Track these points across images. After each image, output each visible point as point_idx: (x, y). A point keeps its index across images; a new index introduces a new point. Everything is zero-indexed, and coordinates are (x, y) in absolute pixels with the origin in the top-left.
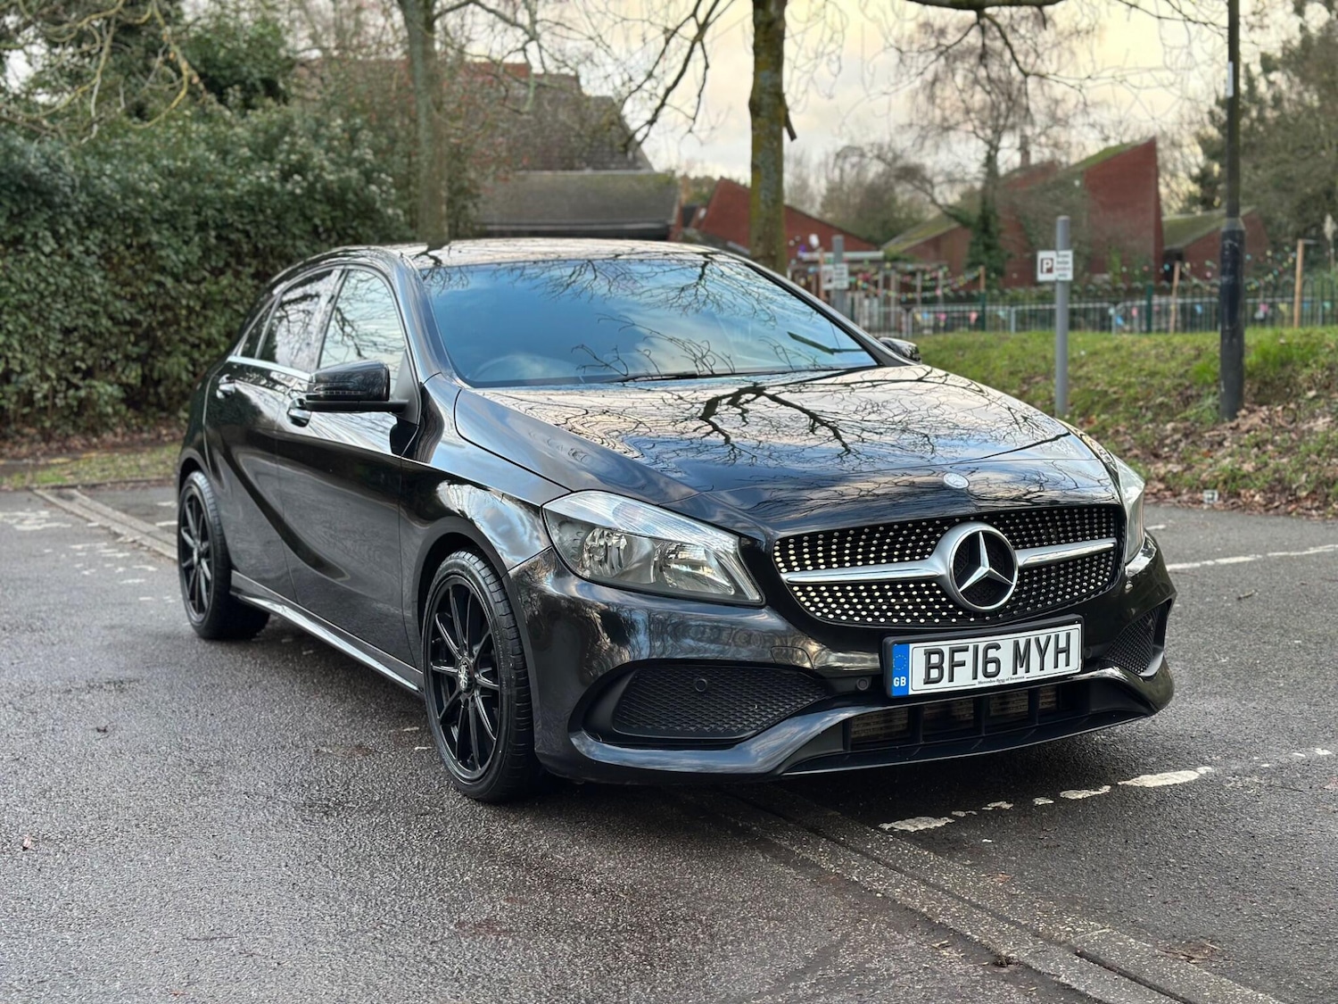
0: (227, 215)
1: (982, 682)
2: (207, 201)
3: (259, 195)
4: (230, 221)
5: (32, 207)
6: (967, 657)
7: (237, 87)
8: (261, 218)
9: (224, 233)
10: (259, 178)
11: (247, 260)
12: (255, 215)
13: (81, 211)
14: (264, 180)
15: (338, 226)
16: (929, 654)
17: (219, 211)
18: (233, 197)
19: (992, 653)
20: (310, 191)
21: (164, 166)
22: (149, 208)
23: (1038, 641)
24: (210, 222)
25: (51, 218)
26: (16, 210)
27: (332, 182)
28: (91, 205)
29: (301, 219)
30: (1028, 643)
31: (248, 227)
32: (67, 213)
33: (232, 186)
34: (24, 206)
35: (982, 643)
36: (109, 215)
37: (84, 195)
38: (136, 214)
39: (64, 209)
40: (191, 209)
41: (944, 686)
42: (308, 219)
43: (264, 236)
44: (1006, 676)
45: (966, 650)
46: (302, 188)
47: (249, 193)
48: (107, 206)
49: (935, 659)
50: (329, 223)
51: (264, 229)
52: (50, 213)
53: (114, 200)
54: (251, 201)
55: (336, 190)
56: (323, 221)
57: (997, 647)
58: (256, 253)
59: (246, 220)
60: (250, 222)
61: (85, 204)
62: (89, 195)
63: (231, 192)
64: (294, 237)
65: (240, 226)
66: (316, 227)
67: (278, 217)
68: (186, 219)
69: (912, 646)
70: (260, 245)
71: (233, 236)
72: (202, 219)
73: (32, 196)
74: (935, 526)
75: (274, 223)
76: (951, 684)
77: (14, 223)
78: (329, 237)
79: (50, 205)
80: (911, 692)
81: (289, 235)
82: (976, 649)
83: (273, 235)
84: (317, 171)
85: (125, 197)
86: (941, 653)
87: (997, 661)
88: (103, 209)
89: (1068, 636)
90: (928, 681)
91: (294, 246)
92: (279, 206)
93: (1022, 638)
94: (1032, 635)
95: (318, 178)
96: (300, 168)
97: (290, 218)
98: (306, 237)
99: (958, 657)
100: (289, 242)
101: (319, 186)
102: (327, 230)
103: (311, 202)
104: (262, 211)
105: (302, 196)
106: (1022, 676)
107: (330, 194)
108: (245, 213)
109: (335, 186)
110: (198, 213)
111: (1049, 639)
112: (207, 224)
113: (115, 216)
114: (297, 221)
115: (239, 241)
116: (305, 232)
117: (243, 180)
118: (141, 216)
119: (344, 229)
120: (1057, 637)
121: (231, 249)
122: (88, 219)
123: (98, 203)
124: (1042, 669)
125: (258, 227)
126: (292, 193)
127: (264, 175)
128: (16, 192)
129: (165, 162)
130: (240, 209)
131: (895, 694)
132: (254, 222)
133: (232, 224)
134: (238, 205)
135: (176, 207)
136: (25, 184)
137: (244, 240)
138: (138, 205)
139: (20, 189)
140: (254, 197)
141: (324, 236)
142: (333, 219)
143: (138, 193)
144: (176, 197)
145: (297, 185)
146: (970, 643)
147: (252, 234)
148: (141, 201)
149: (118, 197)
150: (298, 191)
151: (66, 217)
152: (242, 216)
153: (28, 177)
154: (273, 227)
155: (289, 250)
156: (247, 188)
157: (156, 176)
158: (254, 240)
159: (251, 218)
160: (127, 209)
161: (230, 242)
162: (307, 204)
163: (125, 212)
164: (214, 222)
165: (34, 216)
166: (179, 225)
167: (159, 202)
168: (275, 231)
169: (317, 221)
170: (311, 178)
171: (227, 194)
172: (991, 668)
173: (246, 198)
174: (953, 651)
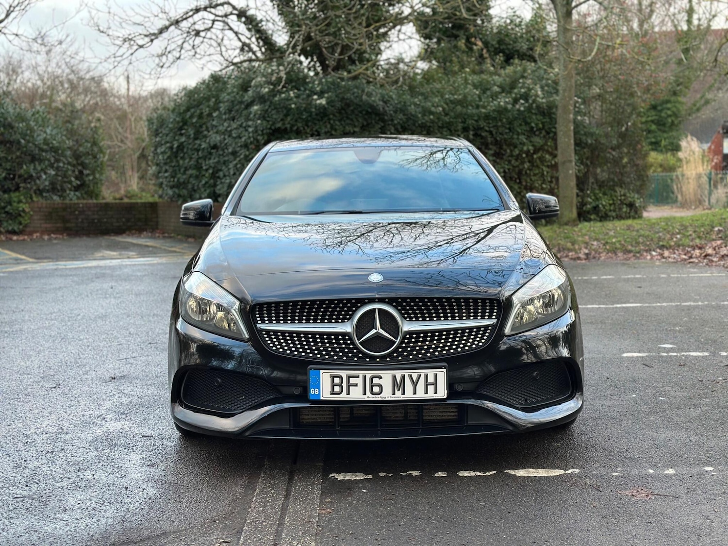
0: (480, 123)
1: (369, 397)
2: (471, 116)
3: (498, 111)
4: (482, 126)
5: (373, 122)
6: (359, 381)
7: (501, 54)
8: (500, 124)
9: (479, 132)
10: (499, 102)
11: (491, 146)
12: (497, 122)
13: (399, 123)
14: (502, 104)
15: (546, 128)
16: (333, 377)
17: (476, 121)
18: (485, 113)
19: (376, 381)
20: (529, 109)
21: (446, 99)
22: (436, 121)
23: (411, 377)
24: (471, 127)
25: (383, 127)
26: (365, 123)
27: (543, 103)
28: (404, 120)
29: (523, 124)
30: (403, 377)
31: (492, 129)
32: (392, 124)
33: (484, 107)
34: (369, 121)
35: (369, 374)
36: (414, 125)
37: (401, 115)
38: (428, 124)
39: (390, 123)
40: (460, 120)
41: (343, 396)
42: (527, 123)
43: (501, 134)
44: (387, 394)
45: (358, 377)
46: (525, 107)
47: (494, 111)
48: (413, 120)
49: (337, 380)
50: (541, 126)
51: (501, 130)
52: (382, 124)
53: (417, 117)
54: (495, 115)
55: (545, 107)
56: (537, 125)
57: (380, 378)
58: (496, 143)
59: (491, 125)
60: (494, 127)
61: (401, 119)
62: (404, 115)
63: (483, 110)
64: (518, 134)
65: (487, 129)
66: (532, 128)
67: (510, 123)
68: (457, 126)
69: (322, 371)
70: (498, 139)
71: (484, 134)
72: (466, 125)
73: (373, 116)
74: (352, 303)
75: (508, 126)
76: (348, 396)
77: (364, 130)
78: (541, 133)
79: (383, 121)
80: (322, 398)
81: (516, 133)
82: (365, 377)
83: (506, 133)
84: (533, 98)
85: (424, 115)
86: (341, 377)
87: (381, 386)
88: (410, 122)
89: (436, 376)
90: (333, 393)
91: (518, 139)
92: (511, 117)
93: (399, 374)
94: (406, 373)
95: (534, 101)
96: (526, 97)
97: (516, 123)
98: (526, 134)
99: (352, 381)
100: (515, 136)
101: (534, 105)
102: (539, 130)
103: (530, 114)
104: (501, 120)
105: (524, 111)
106: (399, 396)
107: (541, 110)
108: (491, 122)
109: (545, 105)
110: (464, 122)
111: (419, 376)
112: (469, 128)
113: (417, 125)
114: (521, 125)
115: (487, 136)
116: (527, 131)
117: (491, 104)
118: (431, 125)
119: (550, 128)
120: (426, 376)
121: (483, 141)
122: (402, 127)
123: (408, 119)
124: (415, 393)
125: (498, 129)
126: (519, 110)
127: (503, 101)
128: (366, 114)
129: (447, 96)
130: (488, 119)
131: (311, 398)
132: (496, 127)
133: (483, 128)
134: (487, 117)
135: (451, 120)
136: (370, 110)
137: (490, 136)
138: (431, 119)
139: (368, 113)
140: (496, 113)
141: (537, 133)
142: (543, 123)
143: (431, 113)
144: (452, 114)
145: (521, 106)
146: (361, 373)
147: (494, 133)
148: (432, 117)
149: (420, 115)
150: (522, 109)
151: (391, 126)
152: (489, 123)
153: (372, 106)
154: (506, 128)
155: (515, 141)
156: (494, 108)
157: (442, 103)
158: (495, 136)
159: (494, 124)
160: (424, 121)
161: (482, 137)
162: (527, 115)
163: (422, 123)
164: (473, 127)
165: (374, 126)
166: (452, 129)
167: (443, 117)
168: (507, 131)
169: (533, 125)
170: (530, 101)
171: (481, 112)
172: (376, 389)
173: (491, 114)
174: (349, 377)
